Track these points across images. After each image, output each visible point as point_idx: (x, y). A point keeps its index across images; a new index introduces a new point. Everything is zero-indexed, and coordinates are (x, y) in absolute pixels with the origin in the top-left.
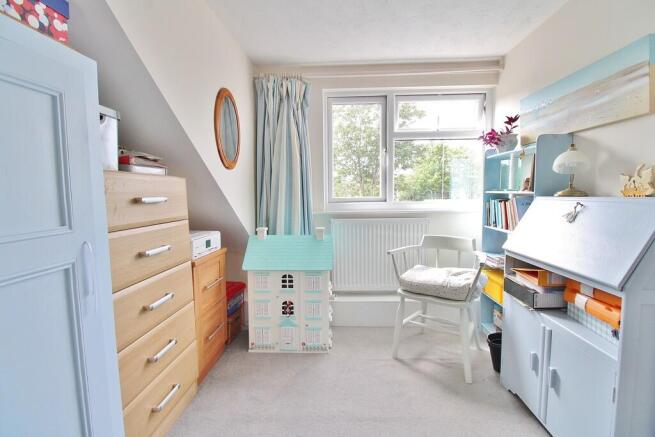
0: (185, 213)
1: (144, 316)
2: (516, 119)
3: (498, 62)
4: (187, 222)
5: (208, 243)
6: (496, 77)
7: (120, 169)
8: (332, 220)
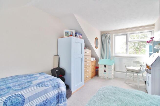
0: (90, 54)
2: (153, 38)
3: (154, 25)
4: (91, 56)
5: (93, 59)
6: (154, 28)
7: (85, 49)
8: (115, 57)
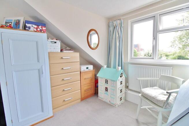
1: (63, 81)
4: (79, 62)
5: (87, 68)
7: (61, 52)
8: (129, 65)
